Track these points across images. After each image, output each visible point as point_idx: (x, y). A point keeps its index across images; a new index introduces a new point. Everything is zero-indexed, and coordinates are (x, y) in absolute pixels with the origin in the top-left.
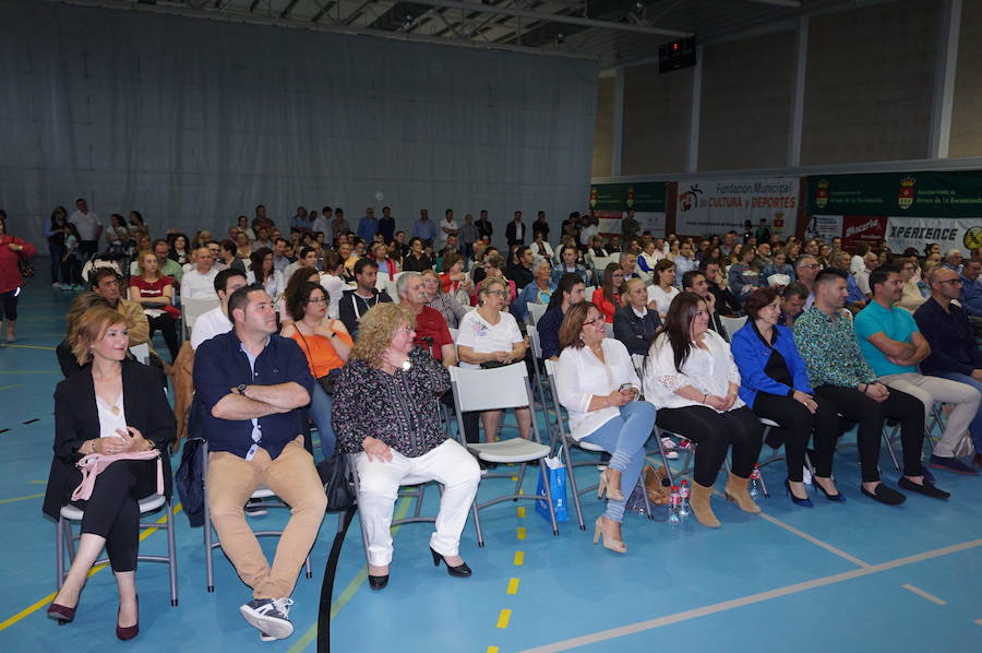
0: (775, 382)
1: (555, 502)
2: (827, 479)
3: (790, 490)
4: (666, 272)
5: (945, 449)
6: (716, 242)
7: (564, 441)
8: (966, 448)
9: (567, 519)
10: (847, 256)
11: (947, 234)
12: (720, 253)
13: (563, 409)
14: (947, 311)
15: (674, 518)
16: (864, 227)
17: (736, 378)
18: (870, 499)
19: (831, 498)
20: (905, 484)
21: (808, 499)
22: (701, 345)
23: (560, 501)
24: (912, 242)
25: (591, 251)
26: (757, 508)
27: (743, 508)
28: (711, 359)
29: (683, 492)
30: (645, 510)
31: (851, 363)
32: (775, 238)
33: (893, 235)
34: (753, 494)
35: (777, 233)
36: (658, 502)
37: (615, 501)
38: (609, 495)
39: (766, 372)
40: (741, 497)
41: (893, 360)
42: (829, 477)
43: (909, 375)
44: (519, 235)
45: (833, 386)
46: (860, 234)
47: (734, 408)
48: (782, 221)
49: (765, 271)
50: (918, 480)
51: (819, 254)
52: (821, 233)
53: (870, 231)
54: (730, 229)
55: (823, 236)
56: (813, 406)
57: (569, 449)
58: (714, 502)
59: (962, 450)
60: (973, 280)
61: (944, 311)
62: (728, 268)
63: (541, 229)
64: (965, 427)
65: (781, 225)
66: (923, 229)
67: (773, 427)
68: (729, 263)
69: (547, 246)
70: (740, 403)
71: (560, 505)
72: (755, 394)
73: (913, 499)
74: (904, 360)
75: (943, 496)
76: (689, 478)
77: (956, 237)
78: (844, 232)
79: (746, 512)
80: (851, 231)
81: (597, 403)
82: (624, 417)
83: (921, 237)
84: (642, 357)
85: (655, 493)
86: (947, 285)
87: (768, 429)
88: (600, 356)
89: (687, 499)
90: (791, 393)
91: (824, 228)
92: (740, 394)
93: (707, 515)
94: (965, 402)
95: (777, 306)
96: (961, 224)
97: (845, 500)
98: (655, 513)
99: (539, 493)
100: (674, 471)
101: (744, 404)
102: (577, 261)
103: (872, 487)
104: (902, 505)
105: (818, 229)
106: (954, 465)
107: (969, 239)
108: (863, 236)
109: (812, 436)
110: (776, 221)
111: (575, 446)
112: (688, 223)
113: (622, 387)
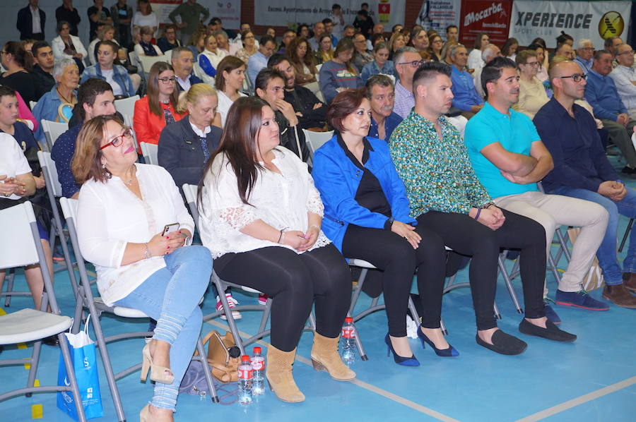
0: (368, 212)
1: (83, 393)
2: (436, 331)
3: (391, 347)
4: (234, 72)
5: (571, 282)
6: (305, 33)
7: (93, 309)
8: (595, 280)
9: (102, 414)
10: (463, 49)
11: (581, 21)
12: (309, 48)
13: (89, 266)
14: (571, 113)
15: (245, 398)
16: (486, 14)
17: (318, 208)
18: (486, 351)
19: (440, 353)
20: (527, 328)
21: (413, 357)
22: (271, 167)
23: (90, 390)
24: (541, 32)
25: (139, 48)
26: (351, 375)
27: (336, 377)
28: (285, 185)
29: (256, 363)
30: (208, 391)
31: (461, 182)
32: (379, 28)
33: (519, 22)
34: (347, 357)
35: (381, 21)
36: (225, 378)
37: (165, 383)
38: (154, 376)
39: (356, 199)
40: (331, 361)
41: (509, 177)
42: (439, 326)
43: (529, 195)
44: (36, 28)
45: (440, 212)
46: (481, 21)
47: (316, 246)
48: (388, 6)
49: (364, 70)
50: (541, 322)
51: (430, 48)
52: (435, 21)
53: (493, 18)
54: (324, 16)
55: (438, 25)
56: (415, 240)
57: (100, 318)
58: (298, 372)
59: (591, 282)
60: (605, 75)
61: (567, 113)
62: (319, 67)
63: (68, 18)
64: (593, 254)
65: (388, 11)
66: (554, 15)
67: (369, 269)
68: (320, 60)
69: (76, 41)
70: (322, 241)
71: (89, 396)
72: (344, 228)
73: (535, 346)
74: (522, 176)
75: (568, 338)
76: (266, 344)
77: (590, 24)
78: (462, 20)
79: (339, 381)
80: (470, 18)
81: (134, 253)
82: (171, 269)
83: (551, 25)
84: (196, 187)
85: (221, 367)
86: (570, 81)
87: (364, 272)
88: (134, 187)
89: (262, 371)
90: (388, 225)
91: (438, 14)
92: (325, 228)
93: (288, 388)
94: (591, 224)
95: (365, 112)
96: (595, 8)
97: (457, 354)
98: (220, 393)
99: (60, 383)
100: (246, 336)
101: (328, 242)
102: (116, 62)
103: (488, 335)
104: (522, 354)
105: (432, 15)
106: (581, 300)
107: (605, 27)
108: (484, 25)
109: (415, 279)
110: (380, 6)
111: (108, 314)
112: (271, 9)
113: (166, 229)
